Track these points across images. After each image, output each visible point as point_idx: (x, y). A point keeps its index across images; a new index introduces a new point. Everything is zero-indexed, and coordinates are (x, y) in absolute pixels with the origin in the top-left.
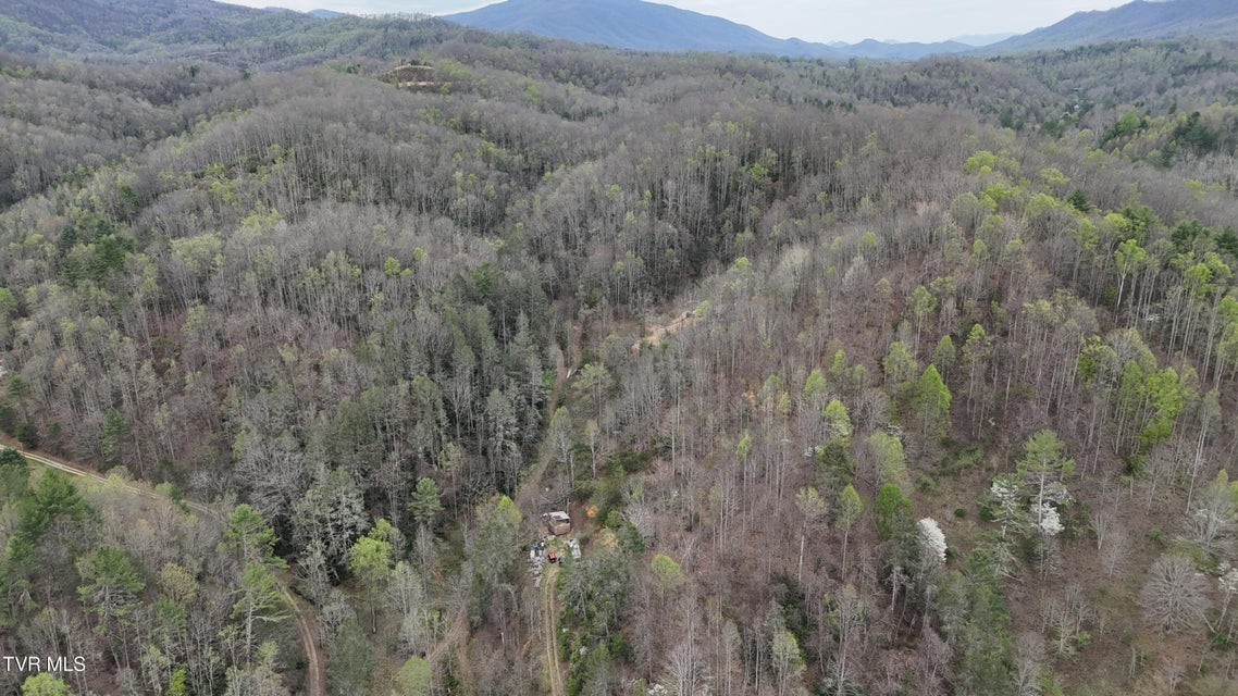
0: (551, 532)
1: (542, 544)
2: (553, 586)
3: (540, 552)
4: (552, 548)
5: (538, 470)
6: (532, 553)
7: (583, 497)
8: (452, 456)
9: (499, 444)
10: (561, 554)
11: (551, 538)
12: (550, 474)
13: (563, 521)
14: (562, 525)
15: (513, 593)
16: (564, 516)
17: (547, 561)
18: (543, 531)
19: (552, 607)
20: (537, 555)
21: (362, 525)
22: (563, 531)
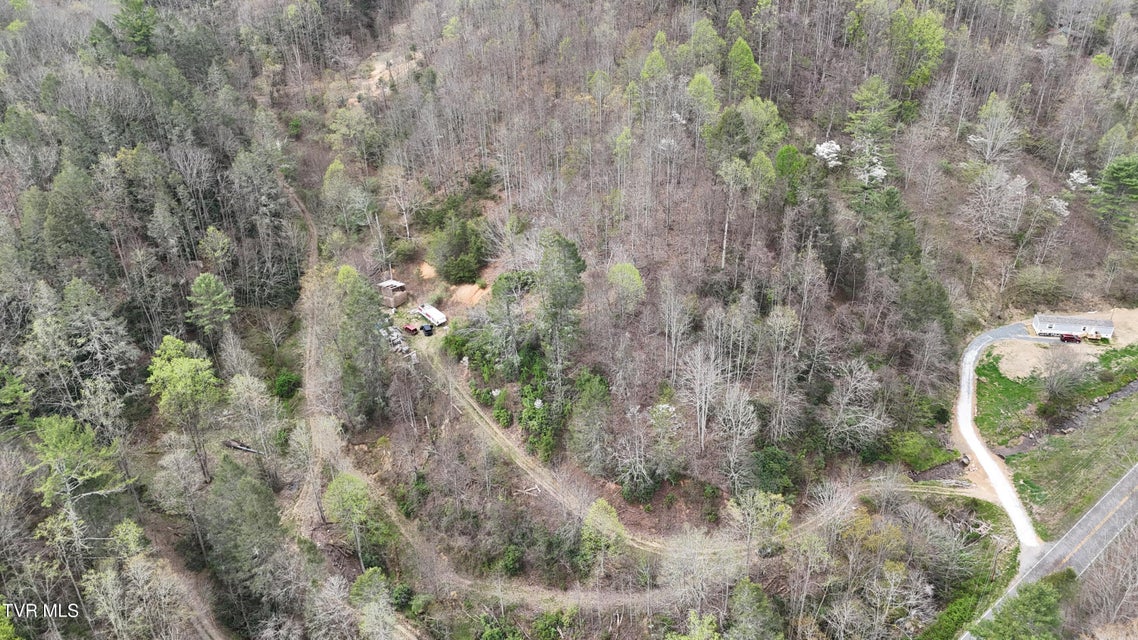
2: (435, 357)
3: (390, 327)
4: (401, 321)
6: (383, 332)
7: (413, 257)
10: (417, 324)
13: (398, 289)
14: (398, 294)
16: (396, 283)
17: (405, 334)
21: (134, 353)
22: (400, 302)
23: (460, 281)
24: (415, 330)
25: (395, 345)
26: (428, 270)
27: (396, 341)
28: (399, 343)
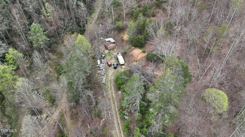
0: (106, 48)
1: (103, 56)
2: (112, 81)
3: (103, 60)
4: (108, 58)
5: (95, 16)
6: (99, 62)
7: (121, 30)
8: (49, 11)
9: (75, 3)
10: (113, 62)
11: (107, 52)
12: (102, 17)
13: (112, 43)
14: (112, 45)
15: (91, 96)
16: (112, 40)
17: (107, 65)
18: (102, 48)
19: (114, 95)
20: (101, 62)
22: (112, 48)
23: (136, 46)
24: (111, 65)
25: (100, 70)
26: (126, 37)
27: (101, 69)
28: (102, 70)
